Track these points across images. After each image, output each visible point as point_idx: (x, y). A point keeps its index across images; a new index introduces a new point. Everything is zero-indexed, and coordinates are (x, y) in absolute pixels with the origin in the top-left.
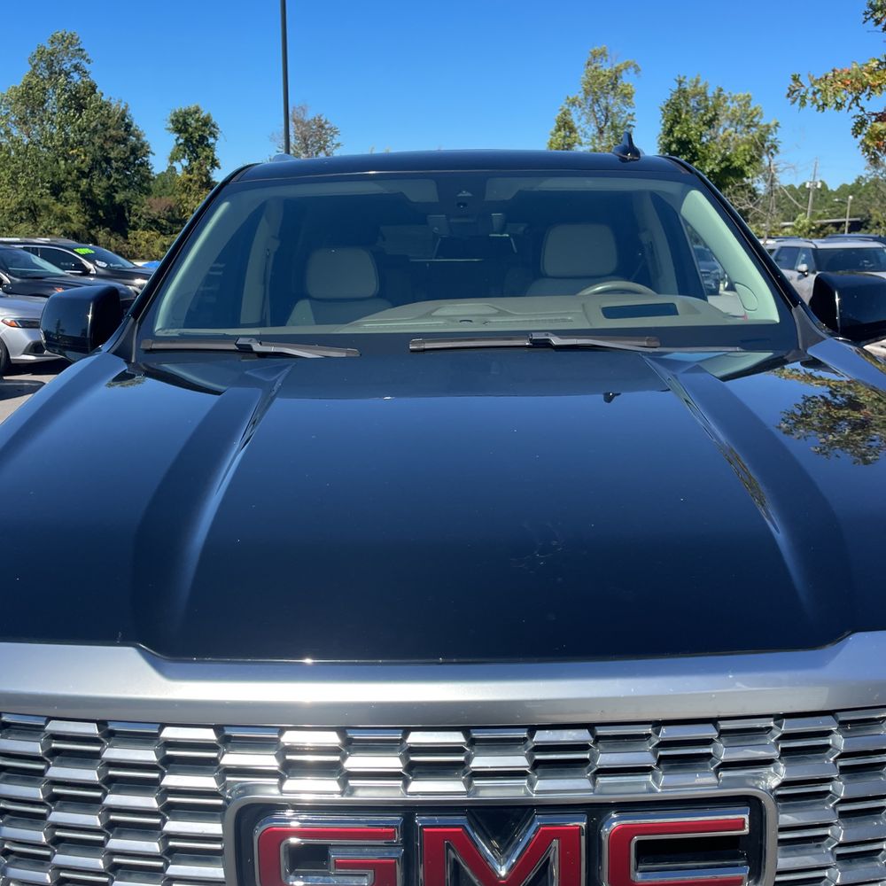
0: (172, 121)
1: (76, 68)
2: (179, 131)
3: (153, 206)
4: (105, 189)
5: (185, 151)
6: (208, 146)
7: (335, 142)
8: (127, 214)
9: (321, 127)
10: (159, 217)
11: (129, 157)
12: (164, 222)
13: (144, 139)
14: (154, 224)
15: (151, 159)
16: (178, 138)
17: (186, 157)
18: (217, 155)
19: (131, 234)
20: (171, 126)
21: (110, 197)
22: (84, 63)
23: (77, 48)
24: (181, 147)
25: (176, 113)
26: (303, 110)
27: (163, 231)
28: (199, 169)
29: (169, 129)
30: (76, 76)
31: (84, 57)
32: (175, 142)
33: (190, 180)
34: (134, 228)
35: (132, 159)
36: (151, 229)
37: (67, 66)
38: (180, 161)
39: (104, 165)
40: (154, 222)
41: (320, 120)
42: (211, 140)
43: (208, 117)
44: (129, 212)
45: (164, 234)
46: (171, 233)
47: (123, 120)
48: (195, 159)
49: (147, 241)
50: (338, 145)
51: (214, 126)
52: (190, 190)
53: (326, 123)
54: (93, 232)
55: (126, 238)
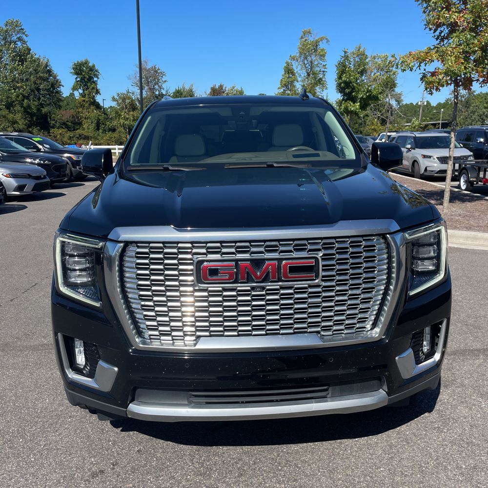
0: (74, 69)
1: (20, 39)
2: (77, 74)
3: (64, 115)
4: (37, 106)
5: (81, 85)
6: (94, 82)
7: (164, 80)
8: (49, 119)
9: (156, 72)
10: (67, 121)
11: (50, 88)
12: (70, 124)
13: (58, 78)
14: (64, 125)
15: (62, 89)
16: (76, 78)
17: (81, 88)
18: (98, 87)
19: (52, 131)
20: (73, 71)
21: (39, 110)
22: (24, 37)
23: (20, 28)
24: (78, 83)
25: (75, 64)
26: (146, 62)
27: (69, 129)
28: (89, 94)
29: (72, 73)
30: (19, 44)
31: (24, 33)
32: (75, 80)
33: (84, 101)
34: (53, 127)
35: (52, 89)
36: (63, 128)
37: (14, 38)
38: (78, 90)
39: (36, 93)
40: (64, 124)
41: (155, 68)
42: (95, 79)
43: (94, 66)
44: (50, 118)
45: (70, 131)
46: (74, 130)
47: (46, 68)
48: (87, 89)
49: (60, 134)
50: (165, 81)
51: (97, 71)
52: (84, 106)
53: (159, 69)
54: (30, 129)
55: (49, 133)
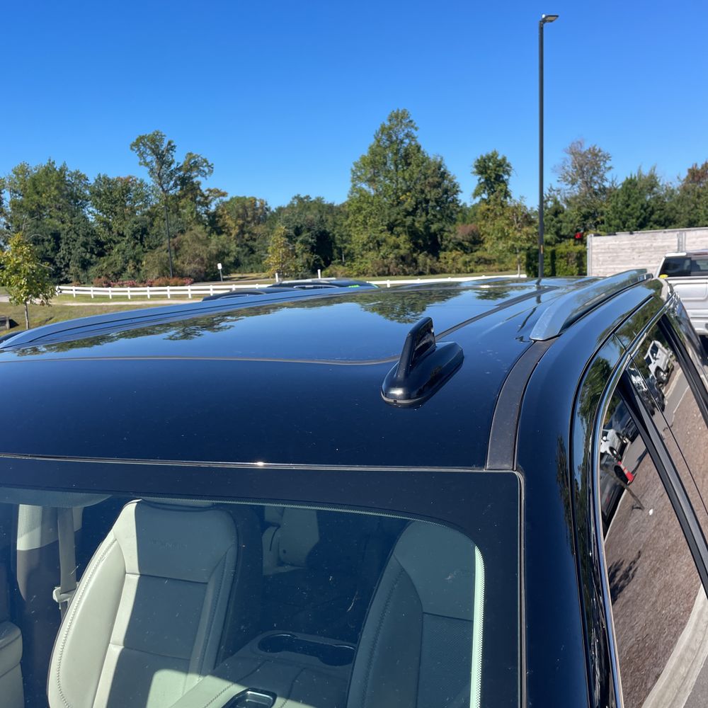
0: (476, 167)
1: (407, 136)
2: (481, 173)
3: (460, 232)
4: (424, 223)
5: (485, 188)
6: (503, 182)
7: (607, 166)
8: (439, 240)
9: (596, 155)
10: (463, 241)
12: (467, 244)
13: (455, 181)
14: (460, 245)
15: (460, 196)
16: (480, 179)
17: (486, 192)
18: (510, 188)
19: (442, 255)
20: (475, 170)
21: (427, 228)
22: (413, 131)
23: (408, 120)
24: (482, 185)
25: (478, 160)
26: (581, 144)
27: (466, 250)
28: (495, 200)
29: (473, 173)
30: (407, 141)
31: (413, 127)
32: (477, 182)
33: (489, 210)
34: (444, 250)
35: (443, 199)
36: (457, 250)
37: (401, 136)
38: (481, 196)
39: (424, 205)
40: (460, 244)
41: (594, 149)
42: (506, 177)
43: (504, 159)
44: (442, 238)
45: (466, 253)
46: (472, 252)
47: (439, 169)
48: (493, 193)
49: (453, 259)
50: (610, 168)
51: (508, 166)
52: (488, 217)
53: (600, 151)
54: (415, 255)
55: (438, 258)
